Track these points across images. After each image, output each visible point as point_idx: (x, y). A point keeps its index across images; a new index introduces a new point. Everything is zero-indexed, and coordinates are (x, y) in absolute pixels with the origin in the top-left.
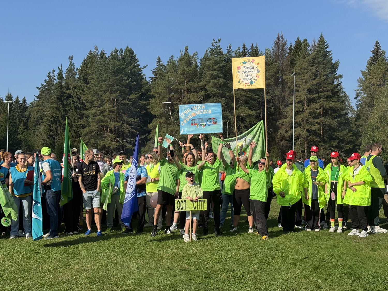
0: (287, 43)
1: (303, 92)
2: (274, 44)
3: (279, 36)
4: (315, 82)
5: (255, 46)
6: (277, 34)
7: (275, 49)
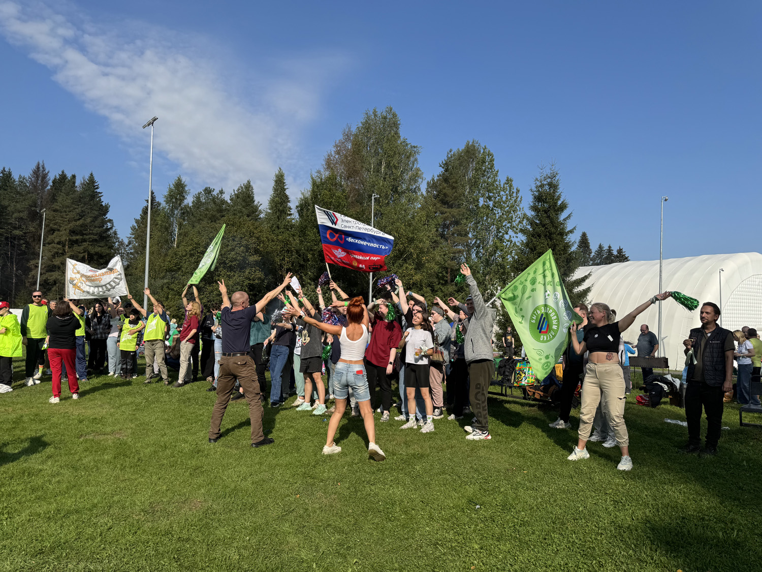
0: (49, 174)
1: (64, 231)
2: (32, 172)
3: (39, 165)
4: (78, 223)
5: (7, 170)
6: (37, 162)
7: (33, 179)
